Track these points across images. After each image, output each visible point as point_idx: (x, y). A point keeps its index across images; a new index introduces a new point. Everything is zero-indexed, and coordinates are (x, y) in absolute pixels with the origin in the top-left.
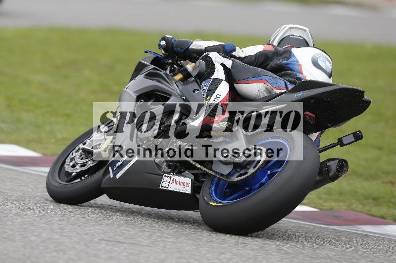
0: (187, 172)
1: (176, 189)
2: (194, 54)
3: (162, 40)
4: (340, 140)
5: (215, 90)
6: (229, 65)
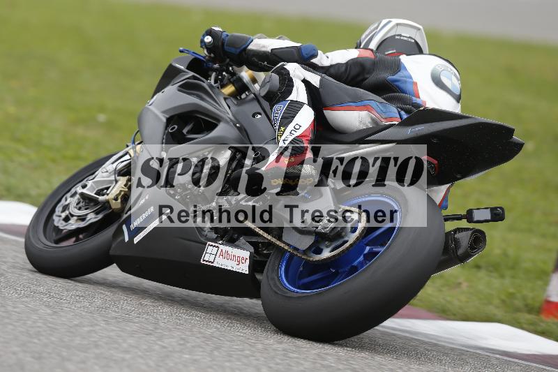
0: (242, 241)
1: (226, 266)
2: (254, 58)
3: (207, 35)
4: (470, 212)
5: (294, 117)
6: (315, 82)
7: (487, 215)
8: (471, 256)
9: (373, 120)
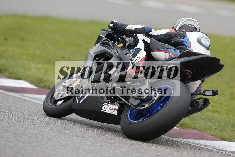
0: (116, 102)
1: (110, 112)
2: (128, 32)
3: (111, 23)
4: (204, 92)
5: (137, 54)
6: (148, 41)
7: (211, 93)
8: (203, 109)
9: (170, 56)
